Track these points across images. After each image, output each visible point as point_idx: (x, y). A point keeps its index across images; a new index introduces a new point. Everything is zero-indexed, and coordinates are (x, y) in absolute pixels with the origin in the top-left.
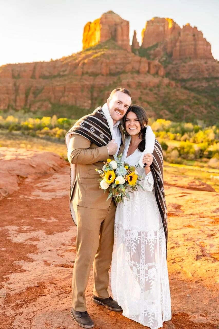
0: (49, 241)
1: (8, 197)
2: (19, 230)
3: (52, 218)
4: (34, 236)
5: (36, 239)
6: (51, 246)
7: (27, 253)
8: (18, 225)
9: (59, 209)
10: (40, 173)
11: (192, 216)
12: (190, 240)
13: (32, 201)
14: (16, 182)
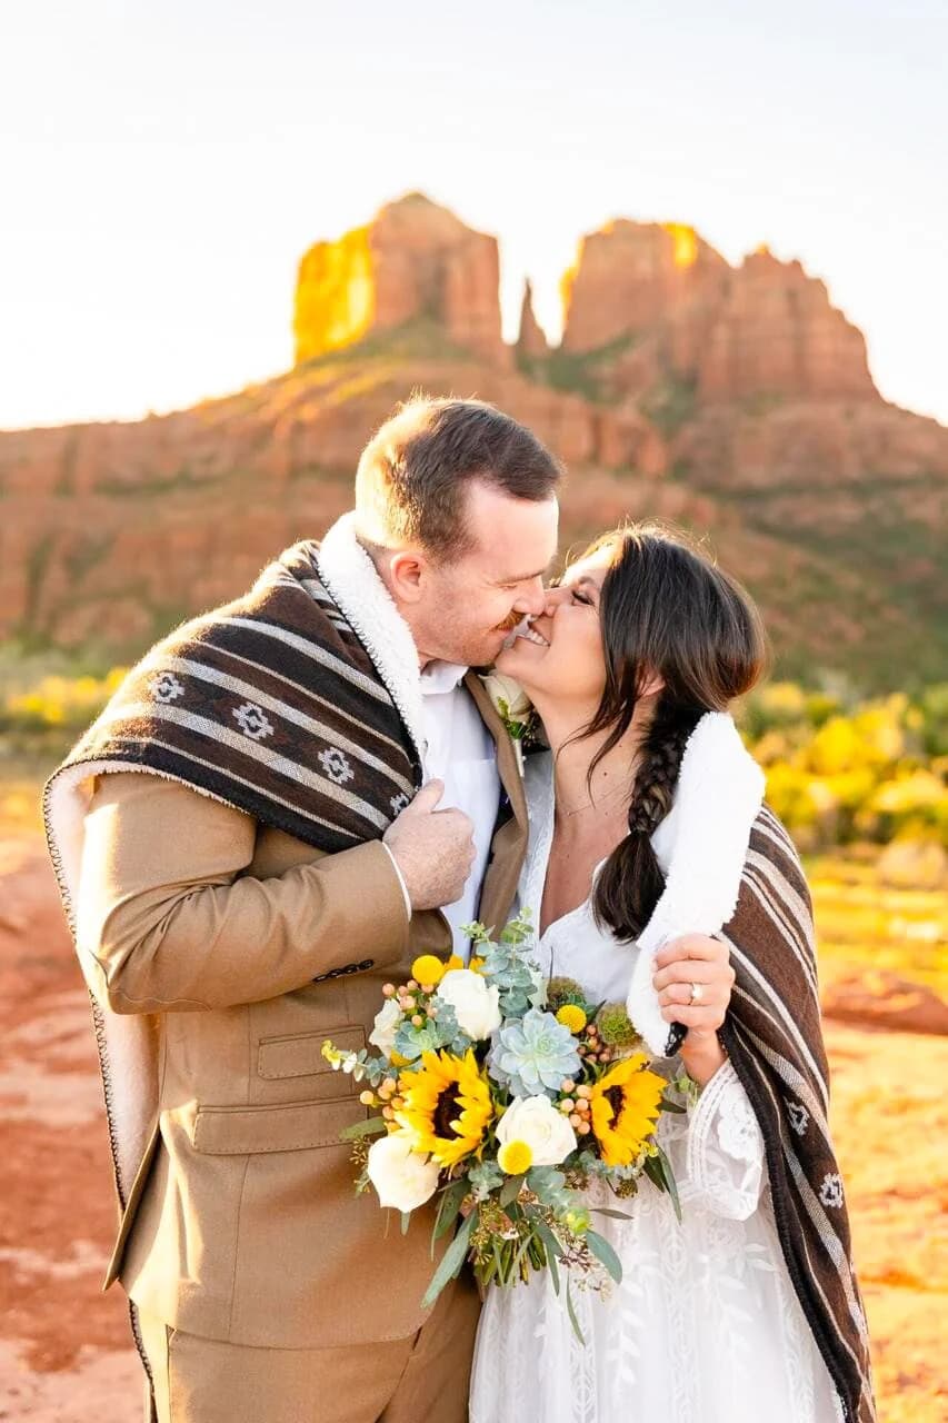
11: (897, 1207)
12: (914, 1383)
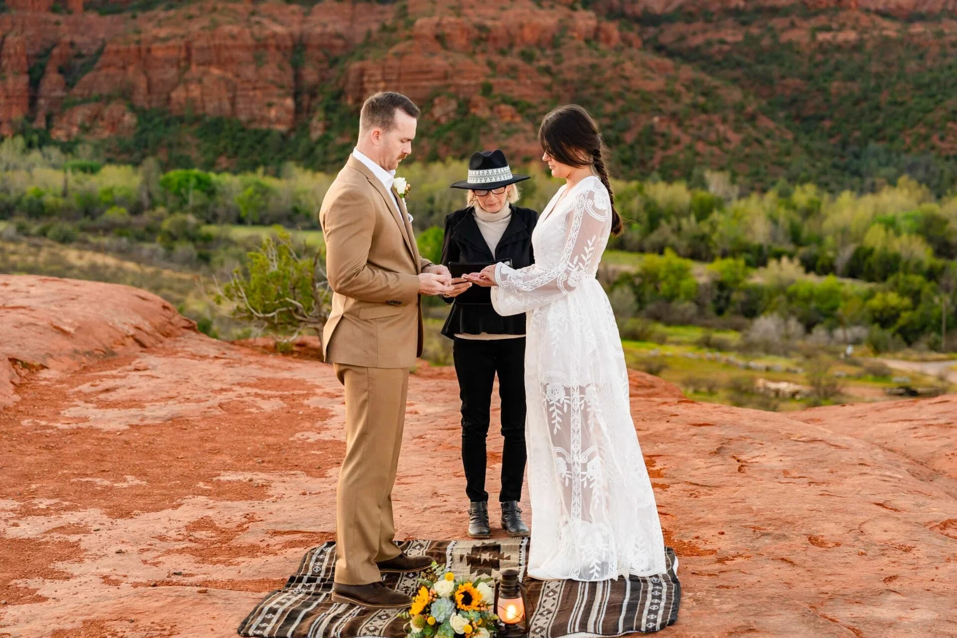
0: (117, 532)
2: (23, 510)
3: (129, 478)
4: (72, 522)
5: (80, 529)
6: (123, 542)
7: (51, 561)
8: (20, 496)
9: (151, 454)
10: (89, 353)
13: (64, 433)
14: (8, 381)
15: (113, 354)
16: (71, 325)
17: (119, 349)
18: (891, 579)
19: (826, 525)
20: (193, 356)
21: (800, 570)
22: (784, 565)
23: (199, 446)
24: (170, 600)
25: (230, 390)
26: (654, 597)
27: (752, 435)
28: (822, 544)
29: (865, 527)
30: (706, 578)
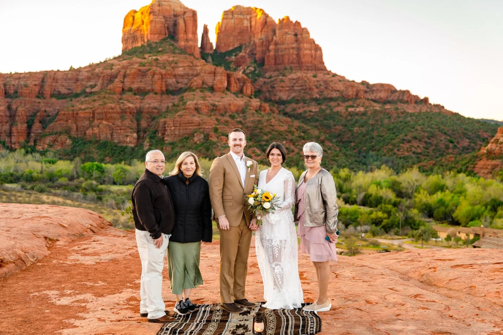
0: (100, 302)
1: (37, 263)
2: (61, 294)
3: (100, 282)
4: (81, 299)
5: (84, 301)
6: (103, 306)
7: (76, 313)
8: (58, 289)
9: (106, 273)
10: (74, 235)
13: (70, 266)
14: (44, 246)
15: (83, 235)
16: (66, 224)
17: (85, 233)
18: (398, 315)
19: (372, 296)
20: (115, 236)
21: (363, 313)
22: (358, 311)
23: (125, 270)
24: (127, 326)
25: (133, 249)
26: (311, 322)
27: (339, 264)
28: (371, 303)
29: (386, 297)
30: (329, 316)
